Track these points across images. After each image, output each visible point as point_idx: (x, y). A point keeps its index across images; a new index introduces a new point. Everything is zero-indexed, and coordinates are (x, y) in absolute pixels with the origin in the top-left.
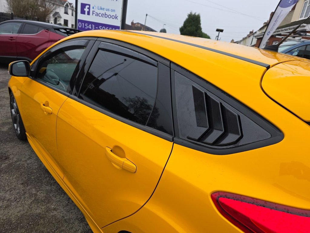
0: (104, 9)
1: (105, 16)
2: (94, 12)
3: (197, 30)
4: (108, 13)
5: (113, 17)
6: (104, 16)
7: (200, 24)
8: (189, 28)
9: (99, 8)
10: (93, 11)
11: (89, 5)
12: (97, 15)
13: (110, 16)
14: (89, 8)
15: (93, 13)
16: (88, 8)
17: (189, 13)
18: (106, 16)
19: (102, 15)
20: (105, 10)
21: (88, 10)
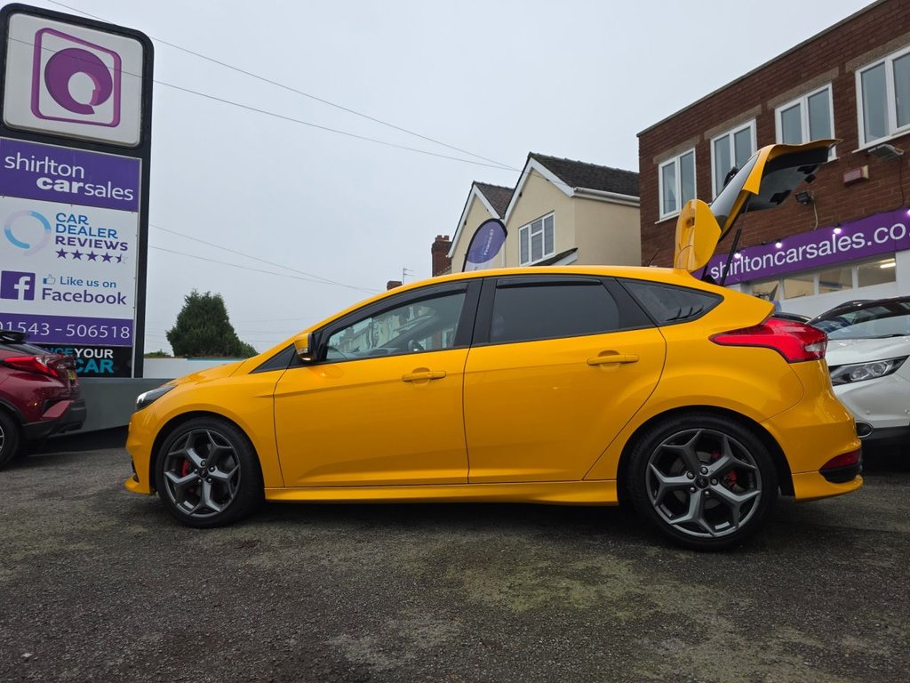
0: (79, 283)
1: (87, 297)
2: (47, 292)
3: (221, 334)
4: (93, 291)
5: (111, 300)
6: (82, 299)
7: (227, 319)
8: (198, 331)
9: (65, 281)
10: (44, 290)
11: (32, 276)
12: (59, 297)
13: (100, 299)
14: (31, 283)
15: (44, 294)
16: (27, 283)
17: (190, 295)
18: (89, 298)
19: (74, 297)
20: (85, 283)
21: (27, 287)
